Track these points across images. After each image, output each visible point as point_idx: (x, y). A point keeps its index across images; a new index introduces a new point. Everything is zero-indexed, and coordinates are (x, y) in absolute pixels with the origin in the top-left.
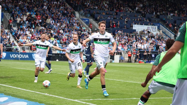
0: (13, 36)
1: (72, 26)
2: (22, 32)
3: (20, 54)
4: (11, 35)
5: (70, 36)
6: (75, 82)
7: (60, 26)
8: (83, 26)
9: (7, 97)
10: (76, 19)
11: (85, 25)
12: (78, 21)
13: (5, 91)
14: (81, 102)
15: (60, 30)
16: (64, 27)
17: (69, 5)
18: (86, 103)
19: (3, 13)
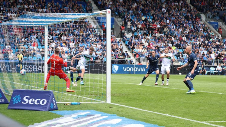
0: (126, 45)
1: (197, 31)
2: (136, 40)
3: (135, 67)
4: (124, 44)
5: (195, 44)
6: (202, 99)
7: (182, 32)
8: (210, 32)
9: (120, 118)
10: (202, 23)
11: (214, 29)
12: (204, 25)
13: (119, 112)
14: (210, 124)
15: (182, 37)
16: (187, 32)
17: (193, 7)
18: (216, 126)
19: (114, 18)
